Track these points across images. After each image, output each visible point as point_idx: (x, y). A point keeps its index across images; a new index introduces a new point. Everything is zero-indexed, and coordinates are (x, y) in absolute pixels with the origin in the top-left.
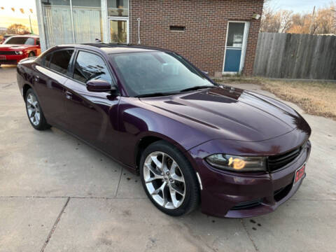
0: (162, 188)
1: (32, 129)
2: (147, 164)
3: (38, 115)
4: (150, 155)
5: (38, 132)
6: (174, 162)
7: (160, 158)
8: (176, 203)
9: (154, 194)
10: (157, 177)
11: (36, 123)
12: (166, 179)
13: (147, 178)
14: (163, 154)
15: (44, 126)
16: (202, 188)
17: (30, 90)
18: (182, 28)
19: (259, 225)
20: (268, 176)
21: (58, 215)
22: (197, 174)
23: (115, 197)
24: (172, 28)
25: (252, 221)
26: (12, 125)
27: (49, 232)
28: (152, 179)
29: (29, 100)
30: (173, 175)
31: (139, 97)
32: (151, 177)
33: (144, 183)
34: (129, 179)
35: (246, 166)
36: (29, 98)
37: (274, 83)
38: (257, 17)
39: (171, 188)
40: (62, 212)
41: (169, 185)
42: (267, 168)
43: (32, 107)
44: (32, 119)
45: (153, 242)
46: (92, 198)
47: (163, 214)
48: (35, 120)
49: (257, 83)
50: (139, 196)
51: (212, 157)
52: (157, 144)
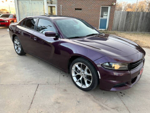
0: (81, 79)
1: (17, 55)
2: (73, 68)
3: (20, 49)
4: (75, 64)
5: (20, 56)
6: (87, 67)
7: (79, 65)
8: (87, 85)
9: (76, 82)
10: (78, 74)
11: (19, 52)
12: (82, 75)
13: (73, 74)
14: (81, 63)
15: (22, 54)
16: (100, 78)
17: (16, 37)
18: (80, 9)
19: (124, 94)
20: (129, 72)
21: (35, 92)
22: (98, 72)
23: (59, 84)
24: (76, 9)
25: (121, 93)
26: (8, 53)
27: (32, 99)
28: (76, 75)
29: (15, 42)
30: (86, 73)
31: (69, 38)
32: (75, 74)
33: (72, 77)
34: (64, 76)
35: (120, 68)
36: (15, 41)
37: (122, 34)
38: (114, 4)
39: (85, 79)
40: (36, 90)
41: (84, 77)
42: (129, 68)
43: (17, 45)
44: (17, 51)
45: (79, 102)
46: (48, 84)
47: (81, 91)
48: (18, 51)
49: (114, 34)
50: (69, 83)
51: (105, 64)
52: (79, 59)
